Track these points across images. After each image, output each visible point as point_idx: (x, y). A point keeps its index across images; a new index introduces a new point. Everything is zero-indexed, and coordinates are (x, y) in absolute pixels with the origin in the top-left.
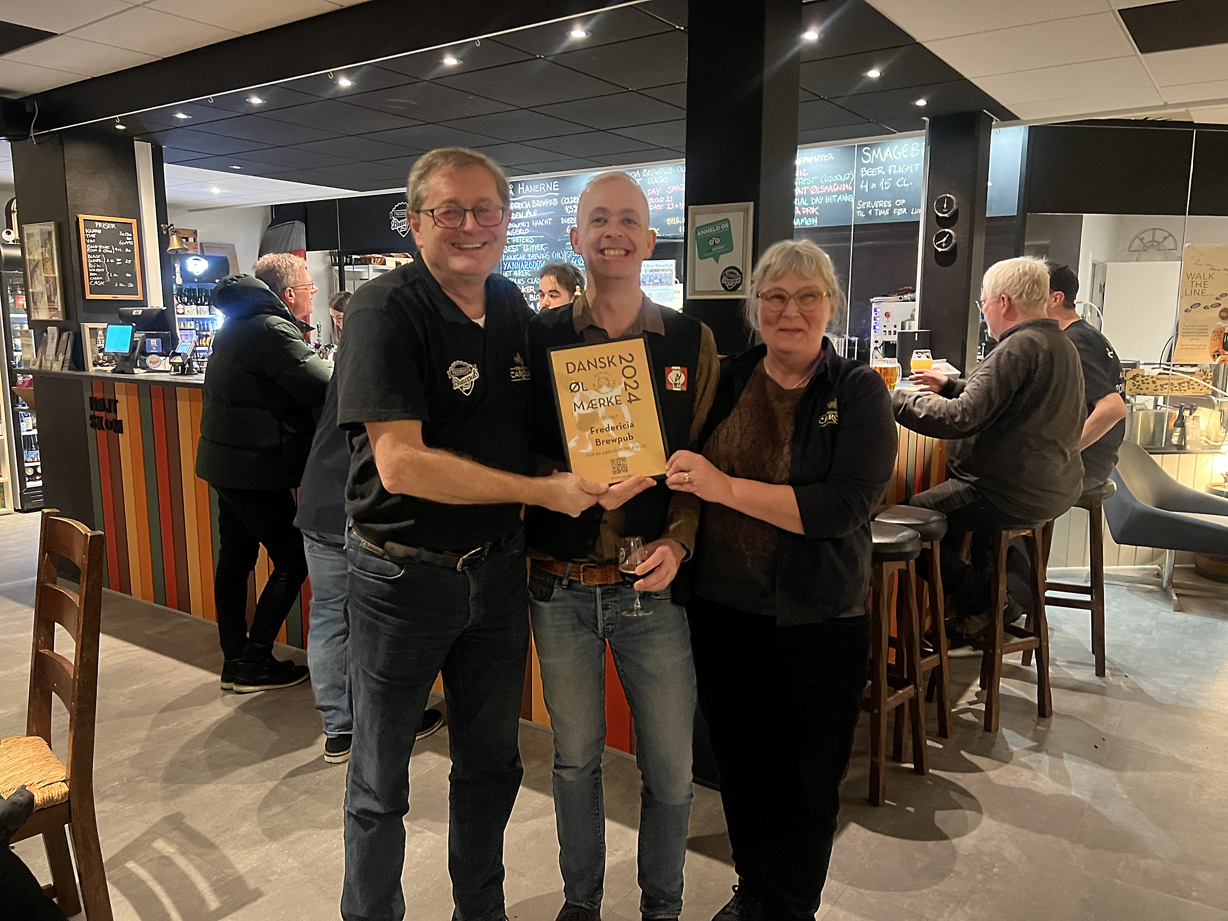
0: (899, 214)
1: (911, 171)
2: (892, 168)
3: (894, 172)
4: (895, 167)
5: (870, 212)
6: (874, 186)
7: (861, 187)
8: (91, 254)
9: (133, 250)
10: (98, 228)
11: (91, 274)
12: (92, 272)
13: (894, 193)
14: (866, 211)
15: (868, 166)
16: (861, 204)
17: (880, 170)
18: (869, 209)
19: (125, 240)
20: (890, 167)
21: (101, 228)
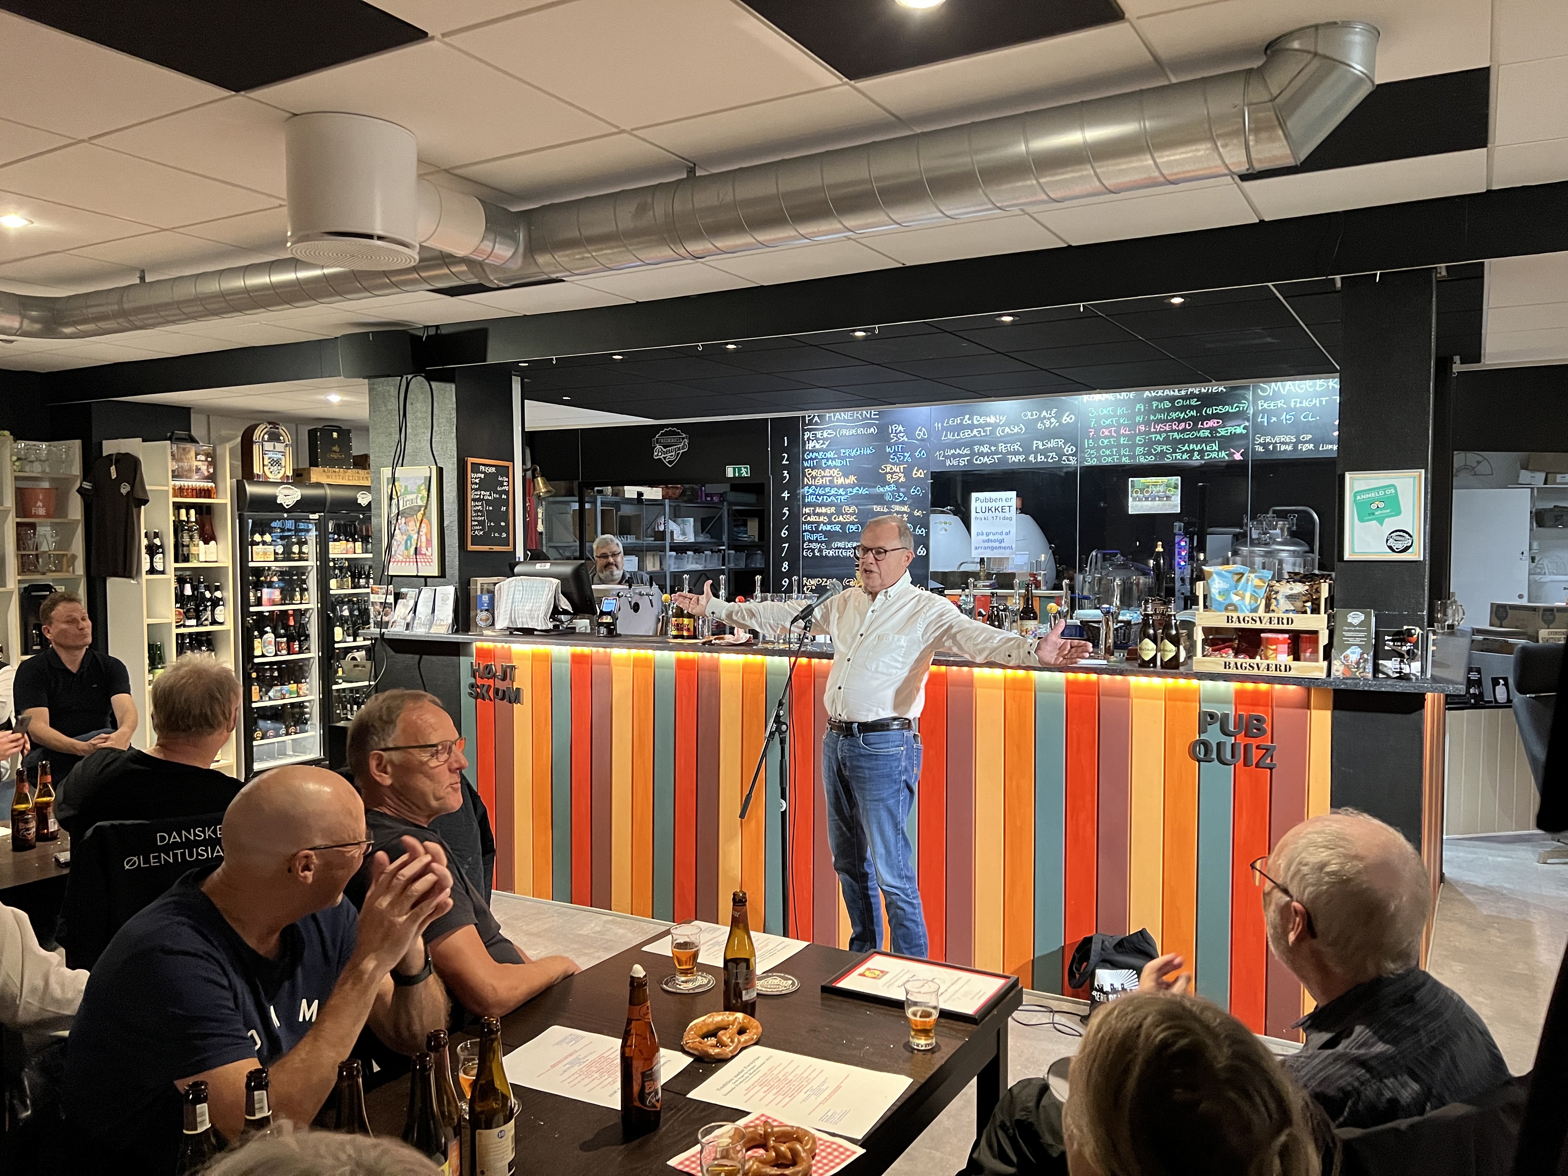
0: (1304, 449)
1: (1318, 405)
2: (1295, 402)
3: (1298, 405)
4: (1299, 400)
5: (1271, 447)
6: (1274, 419)
7: (1259, 420)
8: (474, 500)
9: (508, 497)
10: (482, 473)
11: (474, 523)
12: (475, 521)
13: (1297, 428)
14: (1265, 445)
15: (1266, 399)
16: (1260, 438)
17: (1280, 404)
18: (1269, 444)
19: (503, 486)
20: (1293, 400)
21: (484, 473)
